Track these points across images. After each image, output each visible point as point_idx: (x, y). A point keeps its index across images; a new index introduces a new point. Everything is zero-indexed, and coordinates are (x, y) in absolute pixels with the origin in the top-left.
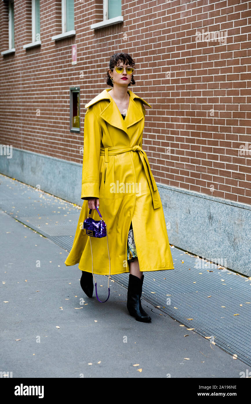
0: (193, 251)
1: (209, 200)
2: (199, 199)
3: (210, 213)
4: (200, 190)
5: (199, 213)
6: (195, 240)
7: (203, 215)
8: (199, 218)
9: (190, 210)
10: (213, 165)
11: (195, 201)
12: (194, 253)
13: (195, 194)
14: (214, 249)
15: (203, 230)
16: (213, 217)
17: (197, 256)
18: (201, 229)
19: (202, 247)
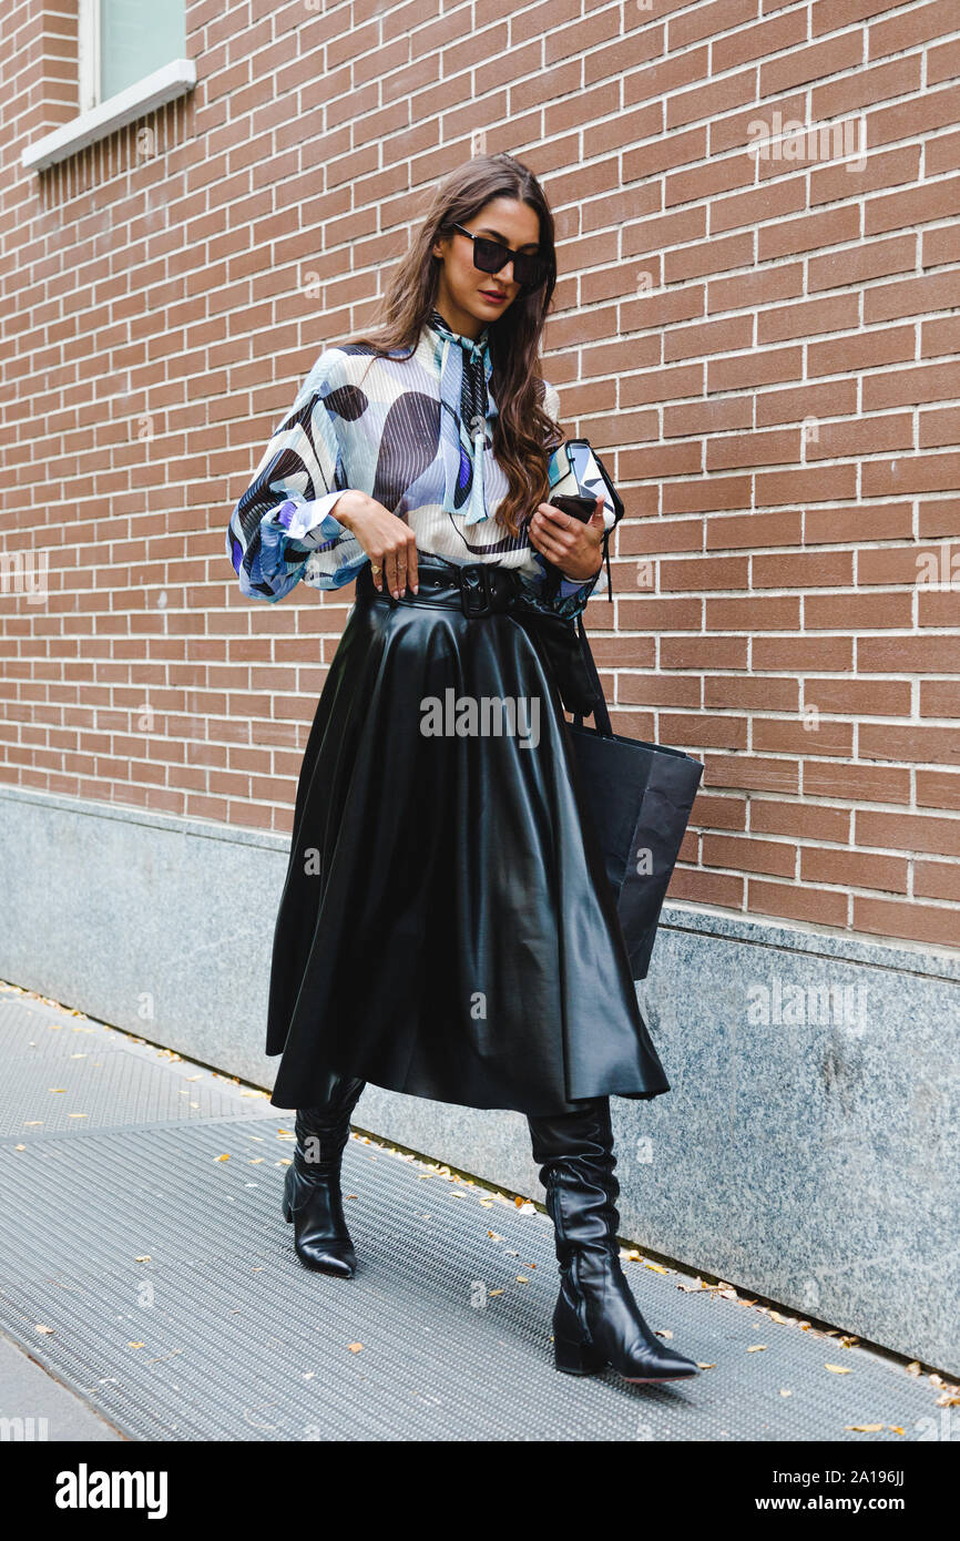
0: (682, 1250)
1: (818, 955)
2: (732, 949)
3: (833, 1038)
4: (742, 894)
5: (730, 1029)
6: (701, 1188)
7: (765, 1042)
8: (737, 1059)
9: (660, 1011)
10: (861, 746)
11: (696, 961)
12: (689, 1261)
13: (698, 922)
14: (869, 1263)
15: (771, 1133)
16: (859, 1064)
17: (721, 1285)
18: (756, 1128)
19: (762, 1235)
